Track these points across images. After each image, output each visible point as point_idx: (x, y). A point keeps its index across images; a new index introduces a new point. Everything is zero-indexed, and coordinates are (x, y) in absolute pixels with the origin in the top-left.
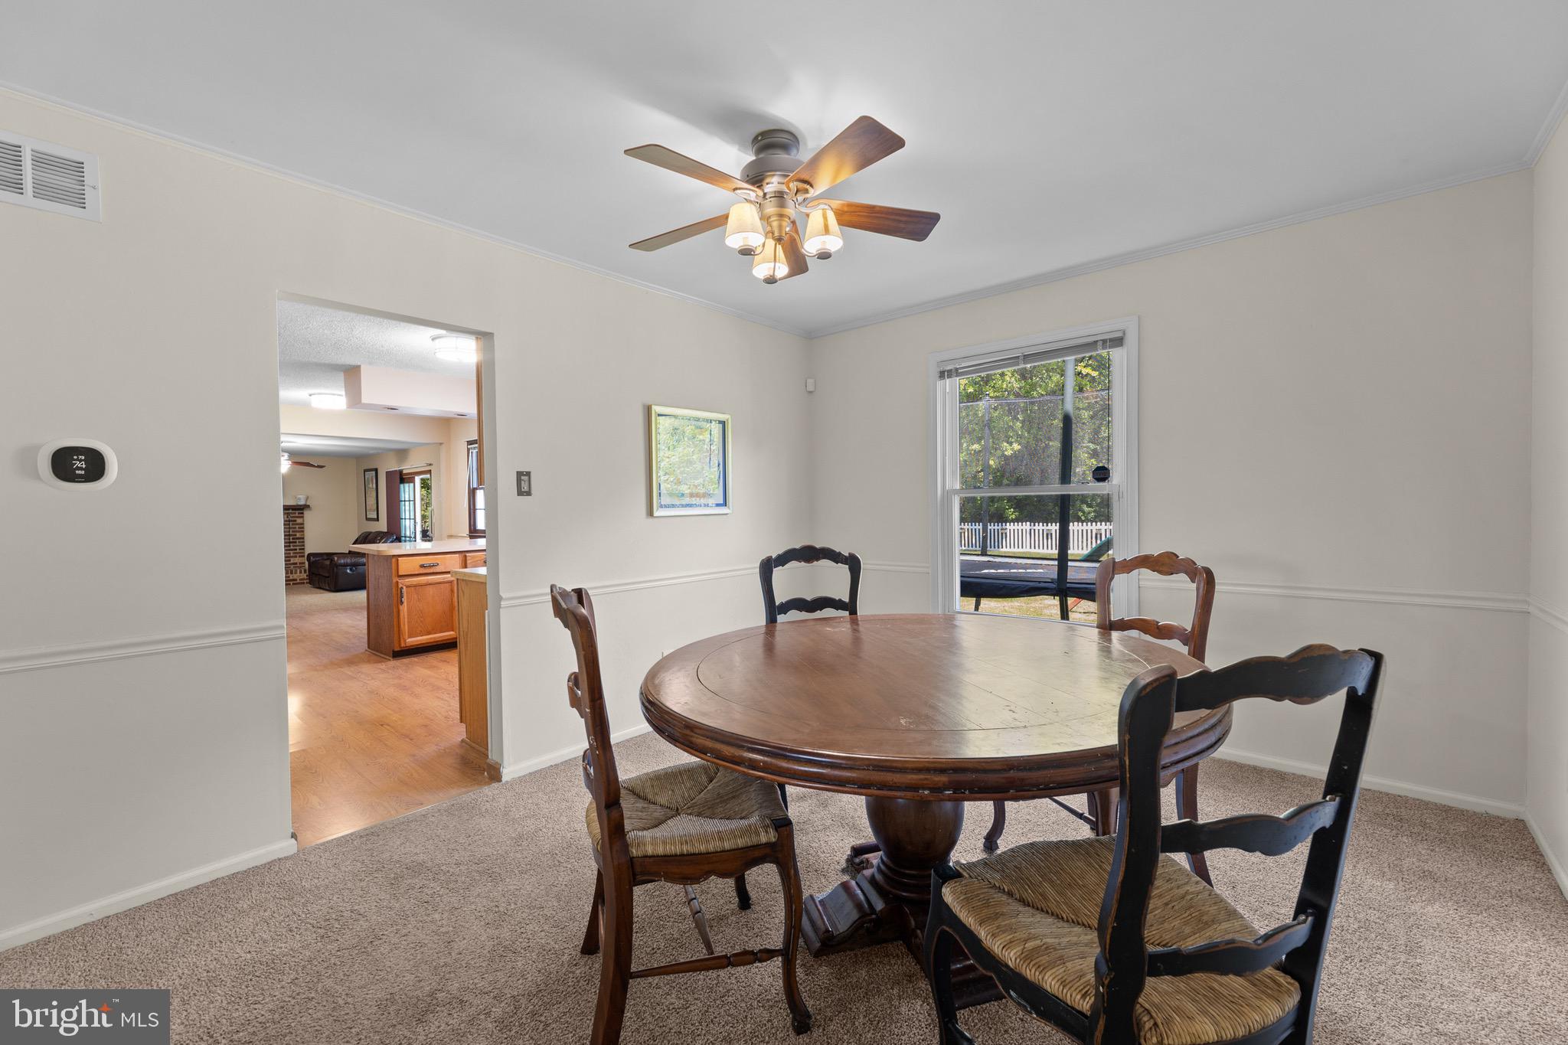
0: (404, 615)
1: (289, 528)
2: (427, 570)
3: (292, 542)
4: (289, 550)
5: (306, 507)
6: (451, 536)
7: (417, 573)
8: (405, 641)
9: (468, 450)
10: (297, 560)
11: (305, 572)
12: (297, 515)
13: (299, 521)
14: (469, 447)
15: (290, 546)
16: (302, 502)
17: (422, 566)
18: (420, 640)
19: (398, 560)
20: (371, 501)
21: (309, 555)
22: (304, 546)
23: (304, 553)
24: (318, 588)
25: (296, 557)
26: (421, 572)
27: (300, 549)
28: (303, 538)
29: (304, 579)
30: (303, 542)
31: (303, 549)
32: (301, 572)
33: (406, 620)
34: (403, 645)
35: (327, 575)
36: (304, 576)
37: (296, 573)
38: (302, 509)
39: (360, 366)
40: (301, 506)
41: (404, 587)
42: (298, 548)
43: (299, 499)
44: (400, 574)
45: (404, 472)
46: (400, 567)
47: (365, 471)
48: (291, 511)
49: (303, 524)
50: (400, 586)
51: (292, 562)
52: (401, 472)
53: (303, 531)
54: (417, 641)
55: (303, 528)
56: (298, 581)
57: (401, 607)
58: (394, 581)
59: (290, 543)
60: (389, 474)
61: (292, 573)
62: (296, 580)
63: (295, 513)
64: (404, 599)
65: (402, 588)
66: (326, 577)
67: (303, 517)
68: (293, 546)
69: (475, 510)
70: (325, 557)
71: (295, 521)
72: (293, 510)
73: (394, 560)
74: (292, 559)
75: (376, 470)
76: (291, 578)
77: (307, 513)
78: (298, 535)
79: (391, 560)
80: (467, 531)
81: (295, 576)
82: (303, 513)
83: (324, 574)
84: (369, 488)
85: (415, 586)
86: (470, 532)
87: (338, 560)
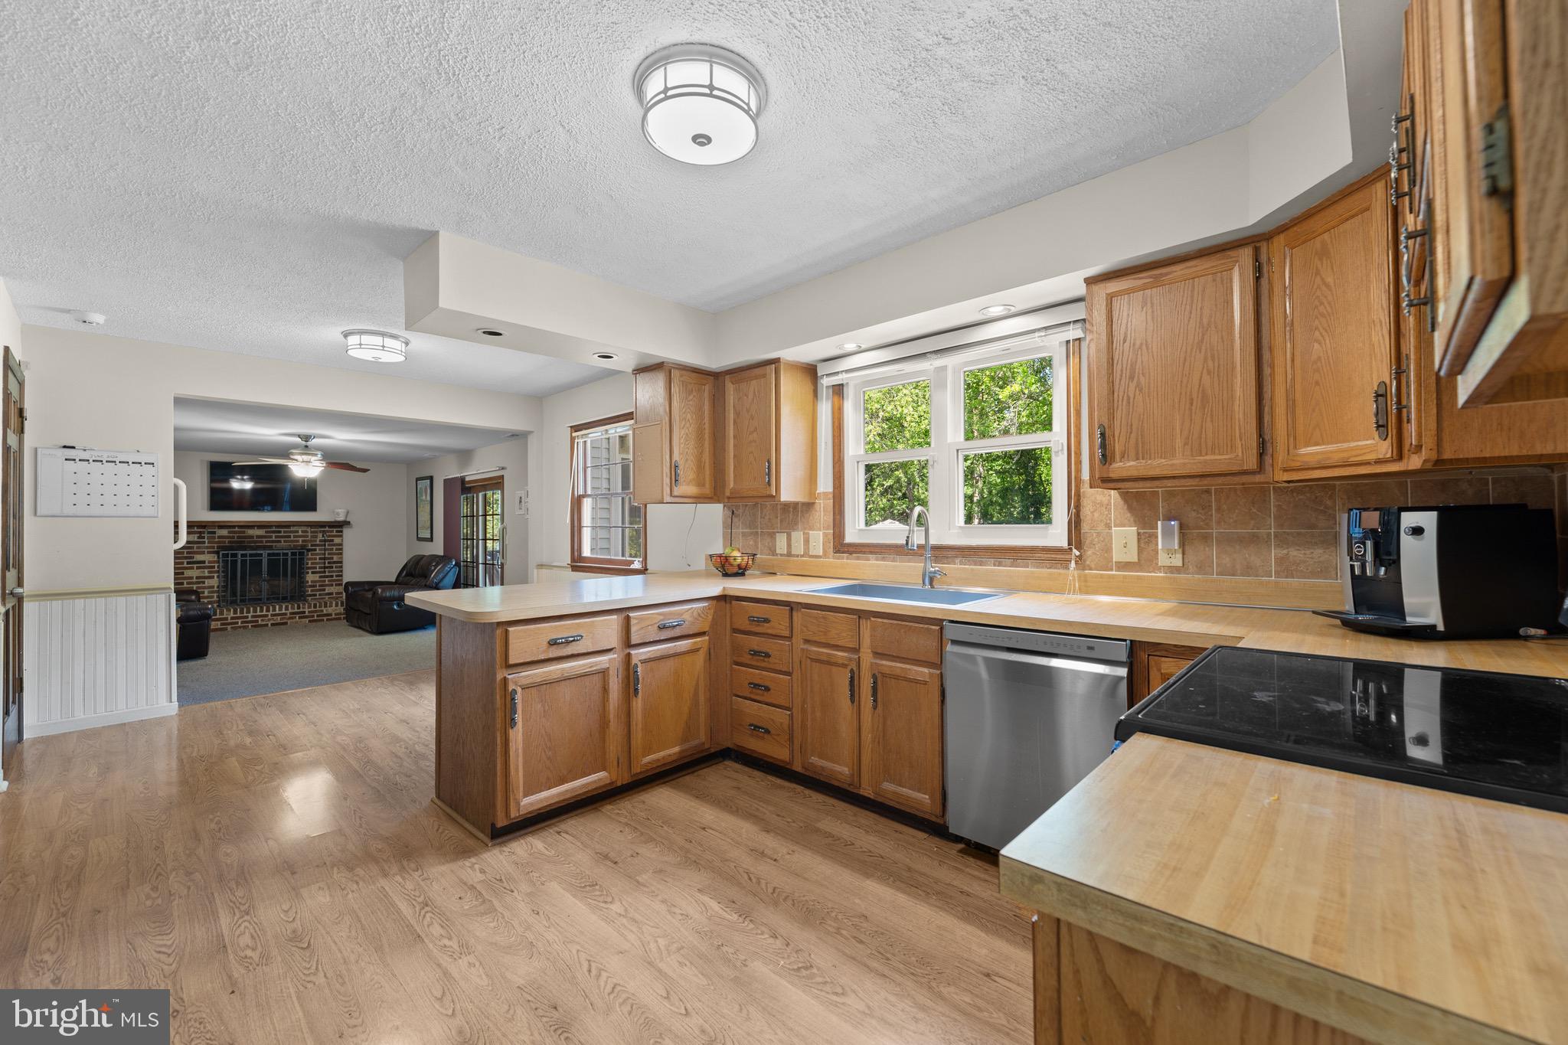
0: (517, 750)
1: (325, 550)
2: (560, 649)
3: (327, 567)
4: (324, 577)
5: (346, 523)
6: (542, 565)
7: (542, 657)
8: (518, 804)
9: (573, 439)
10: (334, 589)
11: (342, 605)
12: (335, 533)
13: (337, 540)
14: (574, 434)
15: (325, 572)
16: (341, 518)
17: (553, 643)
18: (547, 798)
19: (507, 631)
20: (424, 517)
21: (348, 584)
22: (342, 571)
23: (341, 580)
24: (356, 627)
25: (332, 585)
26: (551, 655)
27: (337, 576)
28: (341, 562)
29: (341, 614)
30: (341, 567)
31: (341, 576)
32: (337, 605)
33: (521, 759)
34: (513, 814)
35: (368, 612)
36: (341, 609)
37: (331, 606)
38: (341, 526)
39: (438, 232)
40: (339, 522)
41: (519, 690)
42: (334, 574)
43: (338, 514)
44: (512, 661)
45: (467, 479)
46: (511, 647)
47: (418, 479)
48: (327, 529)
49: (341, 545)
50: (511, 687)
51: (327, 591)
52: (462, 480)
53: (341, 554)
54: (541, 800)
55: (341, 549)
56: (333, 616)
57: (512, 733)
58: (499, 677)
59: (325, 567)
60: (448, 483)
61: (326, 606)
62: (331, 615)
63: (332, 531)
64: (518, 717)
65: (515, 691)
66: (368, 614)
67: (341, 536)
68: (329, 572)
69: (580, 527)
70: (367, 587)
71: (333, 541)
72: (330, 527)
73: (499, 632)
74: (327, 588)
75: (431, 478)
76: (325, 612)
77: (346, 531)
78: (335, 558)
79: (493, 631)
80: (567, 559)
81: (330, 610)
82: (342, 532)
83: (365, 611)
84: (422, 500)
85: (540, 685)
86: (573, 560)
87: (382, 592)
